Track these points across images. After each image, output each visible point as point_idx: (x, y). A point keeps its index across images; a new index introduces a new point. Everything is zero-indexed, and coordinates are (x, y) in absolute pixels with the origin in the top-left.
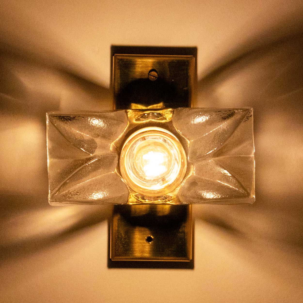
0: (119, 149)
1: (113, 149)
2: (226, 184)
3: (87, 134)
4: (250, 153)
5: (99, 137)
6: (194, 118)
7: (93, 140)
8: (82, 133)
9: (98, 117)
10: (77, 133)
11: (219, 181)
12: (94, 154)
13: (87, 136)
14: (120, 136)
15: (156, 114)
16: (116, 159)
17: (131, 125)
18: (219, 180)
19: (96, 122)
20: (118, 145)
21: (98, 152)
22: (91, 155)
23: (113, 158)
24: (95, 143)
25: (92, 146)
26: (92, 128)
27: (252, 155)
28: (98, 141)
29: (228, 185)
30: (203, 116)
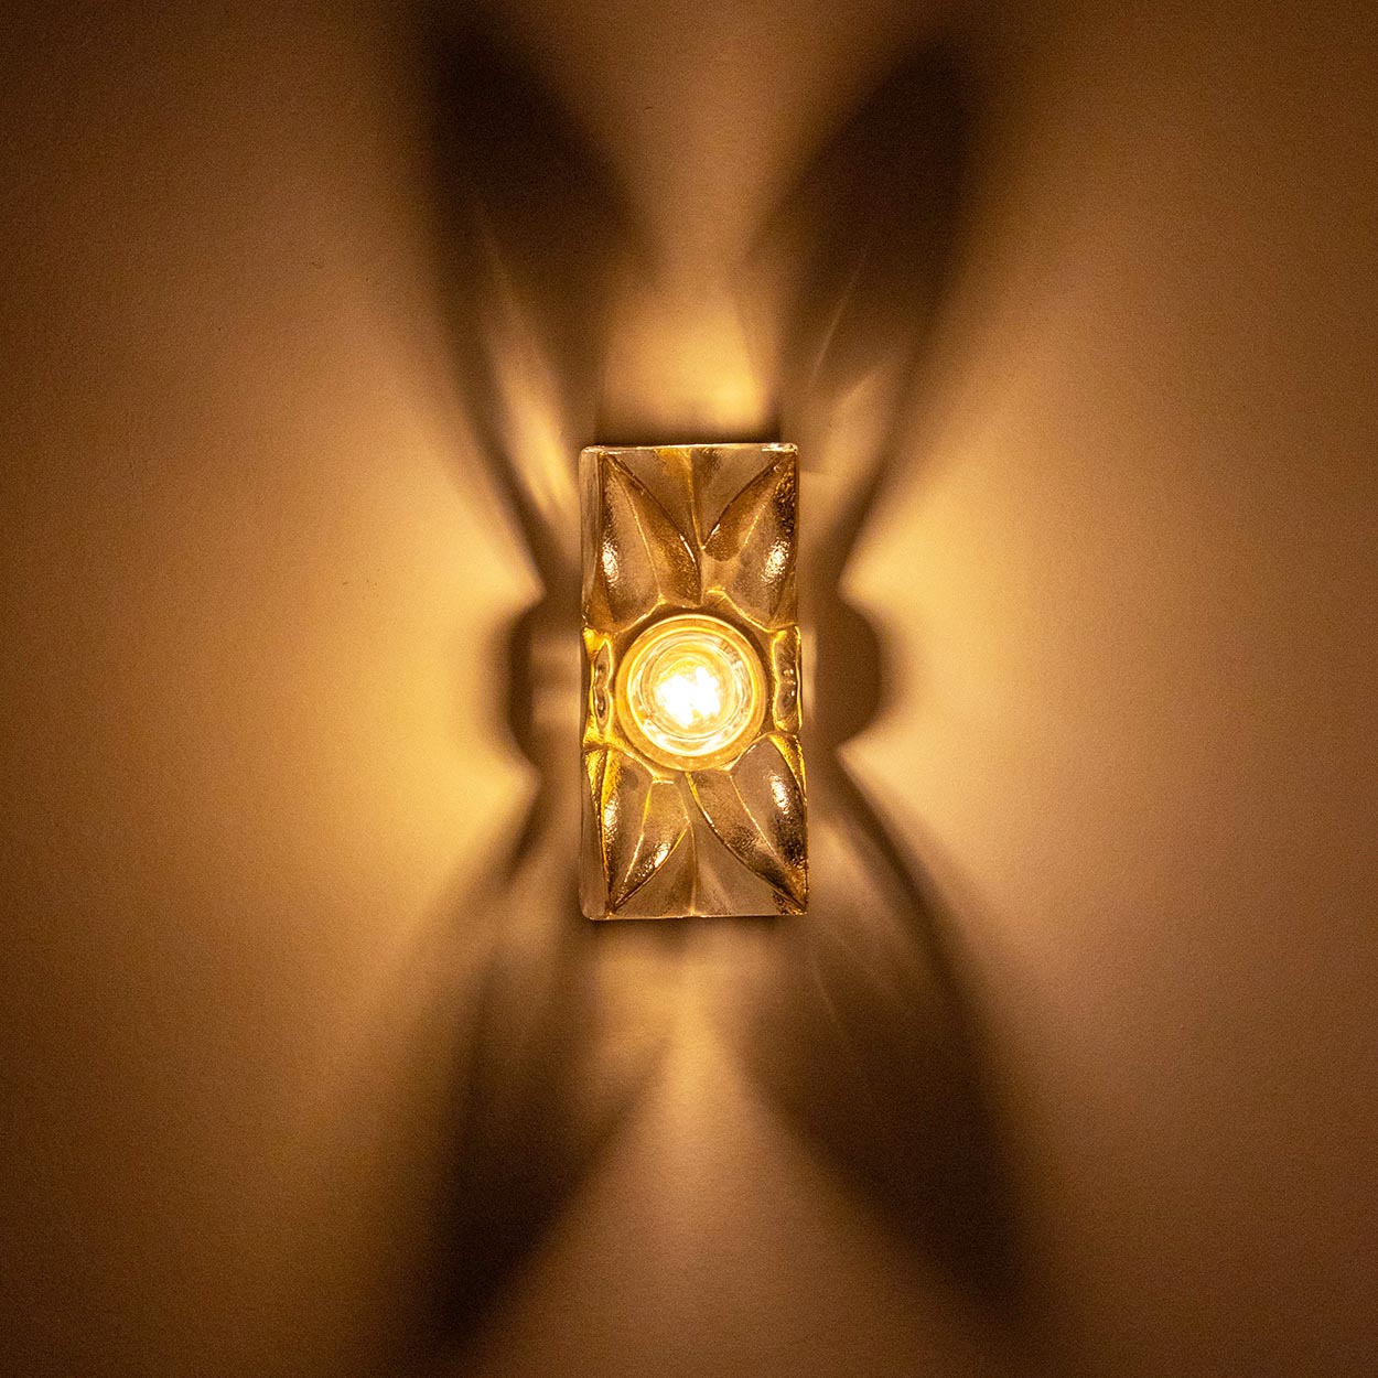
0: (713, 609)
1: (711, 596)
2: (636, 854)
3: (751, 539)
4: (698, 908)
5: (742, 566)
6: (784, 782)
7: (736, 550)
8: (753, 528)
9: (789, 564)
10: (753, 517)
11: (641, 839)
12: (704, 553)
13: (747, 537)
14: (742, 613)
15: (793, 694)
16: (695, 606)
17: (767, 637)
18: (645, 838)
19: (776, 559)
20: (721, 608)
21: (708, 564)
22: (704, 547)
23: (696, 600)
24: (729, 557)
25: (721, 550)
26: (764, 550)
27: (692, 912)
28: (733, 563)
29: (634, 860)
30: (786, 799)
